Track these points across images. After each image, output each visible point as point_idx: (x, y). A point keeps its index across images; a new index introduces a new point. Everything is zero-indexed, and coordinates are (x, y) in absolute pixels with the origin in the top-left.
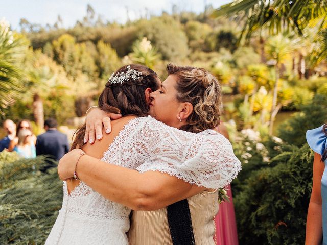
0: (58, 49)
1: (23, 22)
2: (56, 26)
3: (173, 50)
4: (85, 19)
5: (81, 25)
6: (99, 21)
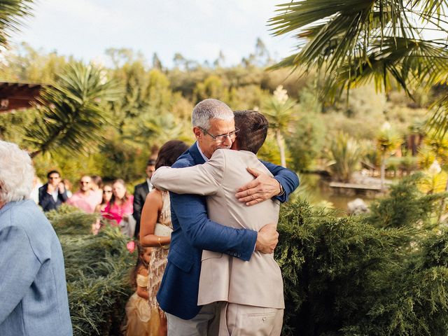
0: (203, 93)
2: (216, 63)
4: (252, 56)
5: (247, 63)
6: (269, 60)
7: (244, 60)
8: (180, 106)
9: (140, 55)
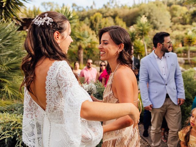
0: (93, 21)
1: (74, 5)
2: (92, 7)
3: (161, 23)
4: (108, 3)
5: (106, 7)
6: (116, 5)
7: (104, 5)
8: (83, 27)
9: (57, 5)
